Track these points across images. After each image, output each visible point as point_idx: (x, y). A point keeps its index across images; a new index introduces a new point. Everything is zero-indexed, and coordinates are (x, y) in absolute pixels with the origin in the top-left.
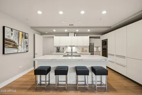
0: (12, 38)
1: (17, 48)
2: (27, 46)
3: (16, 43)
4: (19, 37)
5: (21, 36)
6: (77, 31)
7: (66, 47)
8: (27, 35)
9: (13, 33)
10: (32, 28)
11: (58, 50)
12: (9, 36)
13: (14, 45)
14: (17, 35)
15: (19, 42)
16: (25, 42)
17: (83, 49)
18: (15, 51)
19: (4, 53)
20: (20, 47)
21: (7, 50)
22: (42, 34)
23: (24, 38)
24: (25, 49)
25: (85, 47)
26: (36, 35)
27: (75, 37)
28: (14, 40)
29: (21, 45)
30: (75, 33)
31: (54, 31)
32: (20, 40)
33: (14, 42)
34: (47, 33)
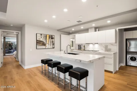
0: (41, 40)
1: (45, 46)
2: (53, 44)
3: (44, 43)
4: (46, 39)
5: (48, 38)
8: (53, 36)
9: (42, 36)
10: (58, 30)
12: (39, 39)
13: (43, 44)
14: (45, 38)
15: (46, 42)
16: (52, 42)
18: (44, 47)
20: (47, 45)
23: (51, 39)
24: (52, 46)
28: (43, 41)
29: (49, 44)
31: (73, 29)
32: (47, 41)
33: (43, 42)
34: (71, 32)
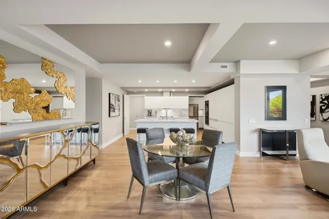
2: (119, 109)
3: (114, 107)
6: (173, 90)
7: (160, 110)
9: (113, 97)
10: (122, 88)
11: (150, 113)
16: (118, 106)
17: (181, 112)
19: (109, 116)
20: (116, 111)
21: (112, 114)
22: (129, 93)
25: (184, 110)
26: (125, 96)
27: (172, 97)
28: (114, 104)
30: (171, 92)
34: (135, 92)
